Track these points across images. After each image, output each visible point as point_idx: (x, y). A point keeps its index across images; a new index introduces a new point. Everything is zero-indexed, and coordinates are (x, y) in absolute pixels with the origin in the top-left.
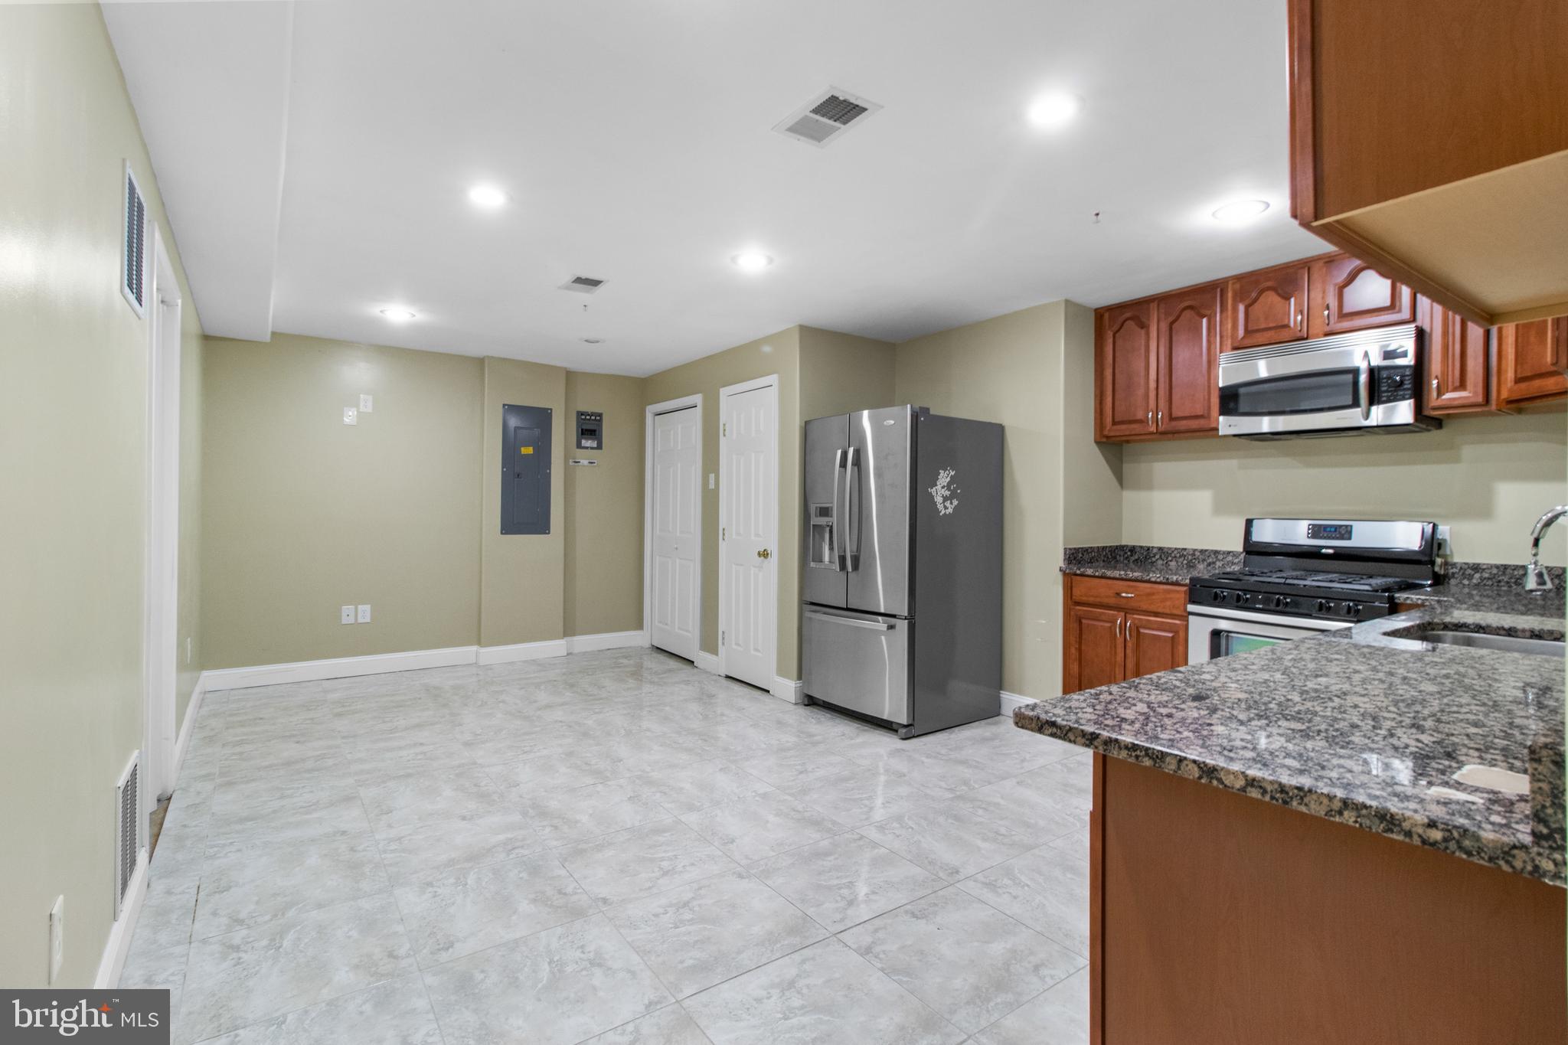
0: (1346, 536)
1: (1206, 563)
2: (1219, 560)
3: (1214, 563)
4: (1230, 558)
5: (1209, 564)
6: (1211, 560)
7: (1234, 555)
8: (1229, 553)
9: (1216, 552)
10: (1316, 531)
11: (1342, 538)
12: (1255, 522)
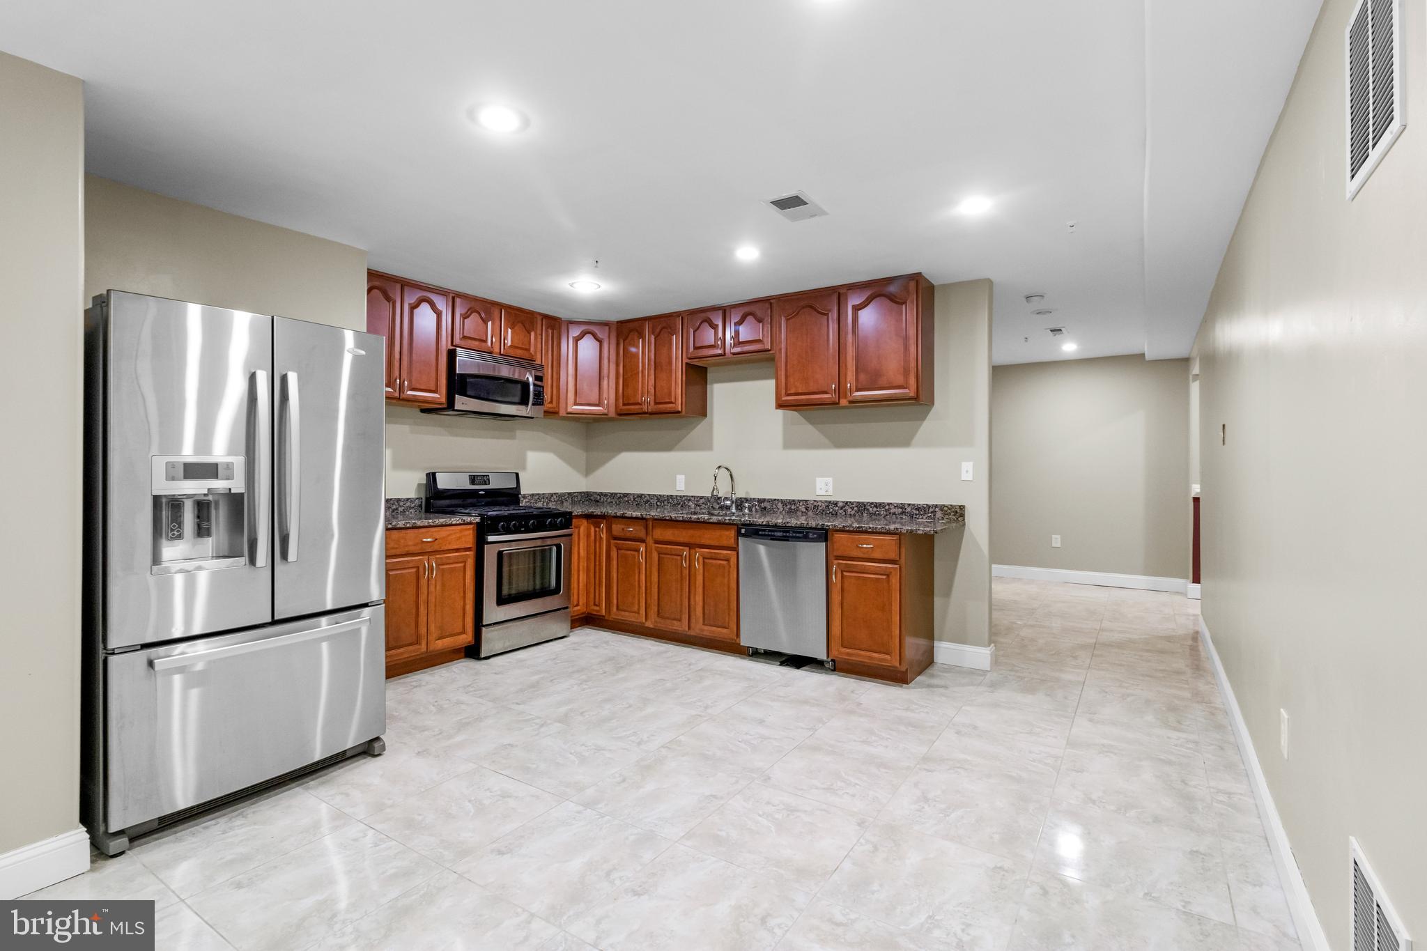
0: (487, 483)
1: (391, 510)
2: (401, 506)
3: (397, 509)
4: (408, 504)
5: (393, 511)
6: (394, 507)
7: (411, 502)
8: (408, 499)
9: (398, 500)
10: (473, 480)
11: (485, 484)
12: (437, 474)
